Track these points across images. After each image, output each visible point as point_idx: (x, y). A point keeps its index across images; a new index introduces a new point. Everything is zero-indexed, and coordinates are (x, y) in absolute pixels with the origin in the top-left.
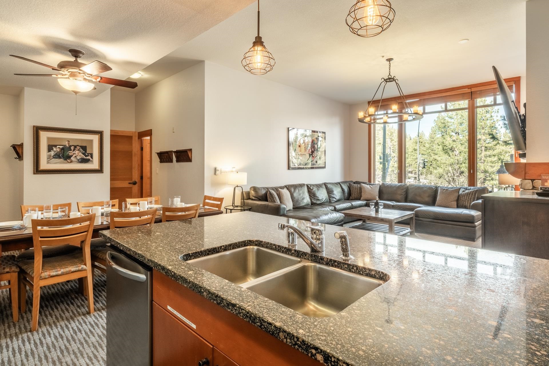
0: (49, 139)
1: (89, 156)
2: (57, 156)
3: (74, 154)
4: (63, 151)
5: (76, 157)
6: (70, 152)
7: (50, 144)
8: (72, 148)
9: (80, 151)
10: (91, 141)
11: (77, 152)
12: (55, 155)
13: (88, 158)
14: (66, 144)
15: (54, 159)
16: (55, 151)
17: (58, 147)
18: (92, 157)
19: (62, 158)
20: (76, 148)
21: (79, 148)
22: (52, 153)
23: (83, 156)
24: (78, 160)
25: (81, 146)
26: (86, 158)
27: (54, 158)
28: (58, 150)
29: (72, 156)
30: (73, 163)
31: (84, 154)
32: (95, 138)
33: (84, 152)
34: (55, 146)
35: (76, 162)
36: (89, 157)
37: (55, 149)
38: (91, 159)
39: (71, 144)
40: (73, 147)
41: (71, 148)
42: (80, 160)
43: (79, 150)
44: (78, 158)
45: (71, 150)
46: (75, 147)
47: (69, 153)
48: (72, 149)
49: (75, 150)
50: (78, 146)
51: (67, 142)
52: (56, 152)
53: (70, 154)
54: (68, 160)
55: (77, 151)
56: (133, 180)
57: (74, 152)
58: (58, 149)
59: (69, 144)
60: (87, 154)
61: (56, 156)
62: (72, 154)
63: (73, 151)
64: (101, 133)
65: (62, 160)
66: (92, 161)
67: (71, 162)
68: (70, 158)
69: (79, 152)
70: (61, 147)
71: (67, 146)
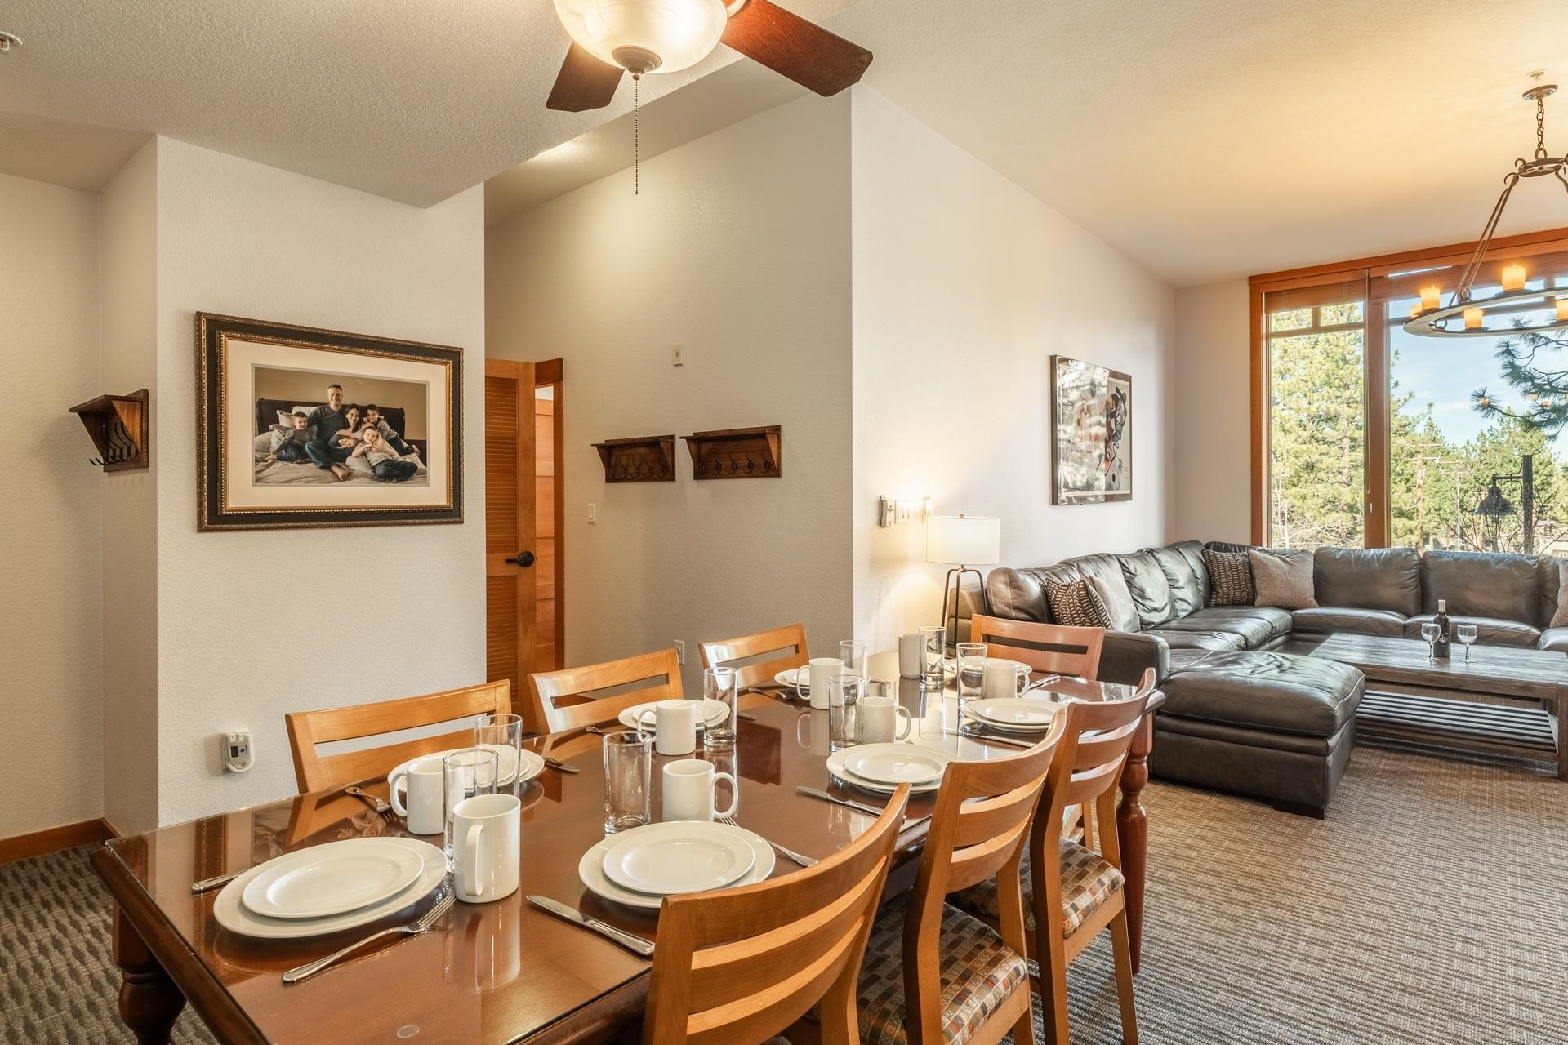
0: (262, 375)
1: (413, 451)
2: (293, 451)
3: (359, 441)
4: (315, 428)
5: (364, 454)
6: (342, 432)
7: (265, 398)
8: (351, 417)
9: (381, 431)
10: (420, 390)
11: (368, 434)
12: (284, 447)
13: (408, 459)
14: (329, 396)
15: (279, 464)
16: (284, 430)
17: (296, 410)
18: (423, 457)
19: (313, 459)
20: (365, 419)
21: (377, 416)
22: (275, 438)
23: (393, 451)
24: (374, 468)
25: (382, 411)
26: (401, 459)
27: (280, 459)
28: (298, 423)
29: (348, 452)
30: (354, 481)
31: (394, 442)
32: (435, 376)
33: (395, 434)
34: (287, 406)
35: (365, 475)
36: (413, 458)
37: (284, 421)
38: (420, 465)
39: (346, 400)
40: (353, 411)
41: (348, 416)
42: (380, 470)
43: (375, 426)
44: (375, 458)
45: (346, 426)
46: (363, 411)
47: (341, 437)
48: (351, 422)
49: (364, 427)
50: (372, 407)
51: (331, 391)
52: (289, 434)
53: (345, 444)
54: (335, 469)
55: (368, 431)
56: (521, 549)
57: (358, 435)
58: (297, 420)
59: (338, 400)
60: (405, 445)
61: (292, 453)
62: (352, 442)
63: (355, 430)
64: (451, 356)
65: (311, 468)
66: (424, 473)
67: (349, 476)
68: (345, 461)
69: (375, 433)
70: (309, 411)
71: (332, 406)
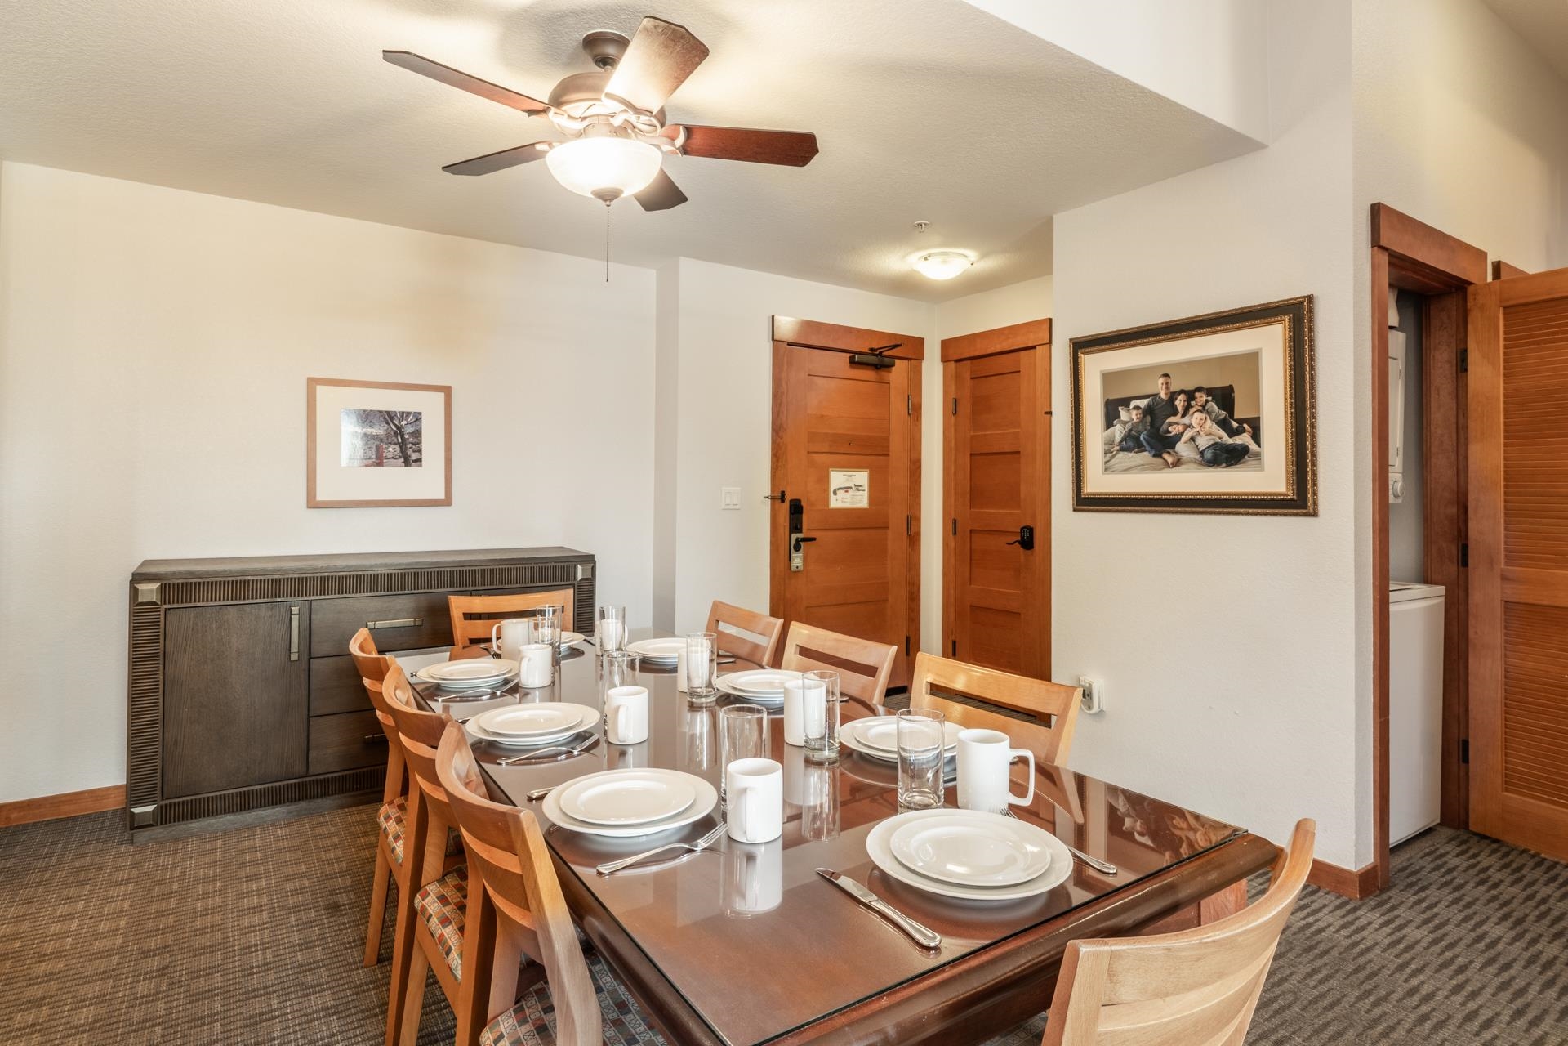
0: (1108, 378)
1: (1244, 431)
2: (1131, 443)
3: (1188, 427)
4: (1148, 419)
5: (1192, 439)
6: (1172, 419)
7: (1111, 398)
8: (1180, 402)
9: (1209, 413)
10: (1251, 360)
11: (1196, 418)
12: (1124, 439)
13: (1239, 440)
14: (1160, 388)
15: (1121, 454)
16: (1125, 423)
17: (1133, 404)
18: (1256, 438)
19: (1148, 448)
20: (1193, 403)
21: (1204, 398)
22: (1118, 431)
23: (1222, 433)
24: (1202, 453)
25: (1210, 392)
26: (1231, 441)
27: (1122, 449)
28: (1135, 416)
29: (1178, 437)
30: (1183, 467)
31: (1223, 424)
32: (1270, 340)
33: (1223, 414)
34: (1125, 402)
35: (1194, 461)
36: (1245, 439)
37: (1124, 415)
38: (1253, 446)
39: (1174, 388)
40: (1182, 397)
41: (1177, 402)
42: (1208, 455)
43: (1203, 409)
44: (1203, 442)
45: (1175, 413)
46: (1190, 395)
47: (1171, 424)
48: (1180, 408)
49: (1191, 411)
50: (1199, 389)
51: (1161, 380)
52: (1129, 426)
53: (1174, 430)
54: (1166, 456)
55: (1197, 415)
57: (1186, 420)
58: (1134, 413)
59: (1167, 388)
60: (1235, 425)
61: (1130, 443)
62: (1180, 428)
63: (1183, 416)
65: (1145, 457)
66: (1258, 455)
67: (1177, 463)
68: (1174, 448)
69: (1203, 416)
70: (1143, 403)
71: (1163, 396)
